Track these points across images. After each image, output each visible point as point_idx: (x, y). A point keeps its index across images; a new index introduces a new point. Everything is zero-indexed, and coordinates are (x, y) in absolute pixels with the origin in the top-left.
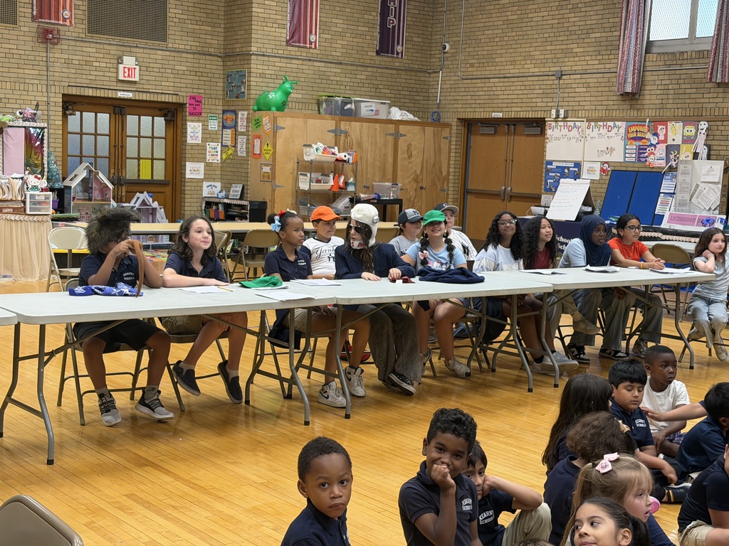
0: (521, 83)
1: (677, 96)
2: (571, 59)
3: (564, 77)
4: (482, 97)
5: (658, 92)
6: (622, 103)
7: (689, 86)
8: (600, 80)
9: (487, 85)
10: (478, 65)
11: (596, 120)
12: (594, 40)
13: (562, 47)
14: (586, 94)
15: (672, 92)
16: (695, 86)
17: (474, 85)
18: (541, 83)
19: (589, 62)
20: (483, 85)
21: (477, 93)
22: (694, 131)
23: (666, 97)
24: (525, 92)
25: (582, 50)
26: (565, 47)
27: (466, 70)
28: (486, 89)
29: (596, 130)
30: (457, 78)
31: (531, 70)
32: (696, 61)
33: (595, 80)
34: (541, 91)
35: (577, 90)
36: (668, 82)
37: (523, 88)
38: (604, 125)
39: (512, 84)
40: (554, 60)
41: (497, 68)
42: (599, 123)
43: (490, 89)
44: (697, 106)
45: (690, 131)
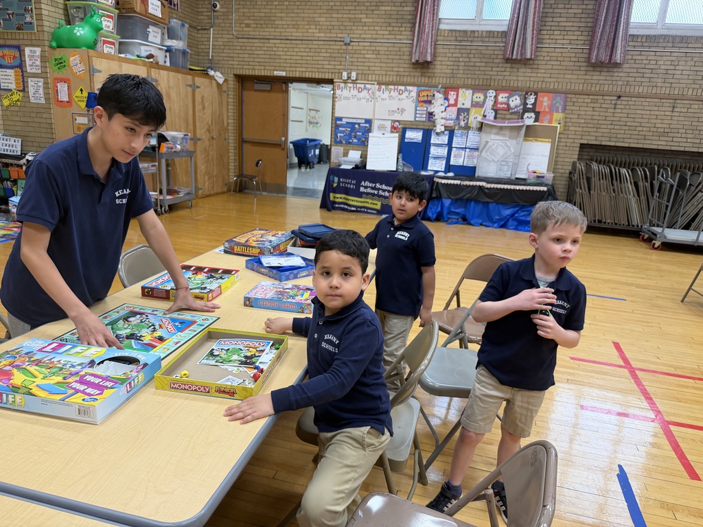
0: (305, 46)
1: (467, 68)
2: (359, 28)
3: (352, 44)
4: (261, 56)
5: (449, 63)
6: (413, 70)
7: (479, 60)
8: (390, 49)
9: (266, 45)
10: (255, 26)
11: (387, 84)
12: (384, 12)
13: (350, 16)
14: (376, 60)
15: (463, 64)
16: (484, 60)
17: (252, 45)
18: (328, 47)
19: (379, 32)
20: (262, 45)
21: (256, 52)
22: (482, 98)
23: (456, 67)
24: (310, 54)
25: (371, 20)
26: (353, 16)
27: (241, 29)
28: (266, 49)
29: (387, 93)
30: (231, 36)
31: (316, 35)
32: (487, 39)
33: (386, 49)
34: (328, 55)
35: (366, 56)
36: (459, 55)
37: (307, 50)
38: (395, 89)
39: (295, 46)
40: (341, 28)
41: (277, 30)
42: (390, 87)
43: (269, 49)
44: (486, 77)
45: (479, 97)
